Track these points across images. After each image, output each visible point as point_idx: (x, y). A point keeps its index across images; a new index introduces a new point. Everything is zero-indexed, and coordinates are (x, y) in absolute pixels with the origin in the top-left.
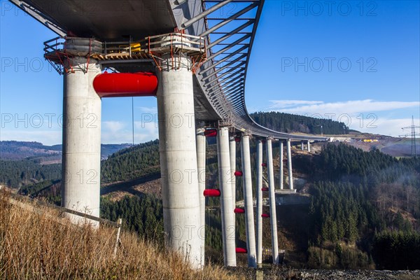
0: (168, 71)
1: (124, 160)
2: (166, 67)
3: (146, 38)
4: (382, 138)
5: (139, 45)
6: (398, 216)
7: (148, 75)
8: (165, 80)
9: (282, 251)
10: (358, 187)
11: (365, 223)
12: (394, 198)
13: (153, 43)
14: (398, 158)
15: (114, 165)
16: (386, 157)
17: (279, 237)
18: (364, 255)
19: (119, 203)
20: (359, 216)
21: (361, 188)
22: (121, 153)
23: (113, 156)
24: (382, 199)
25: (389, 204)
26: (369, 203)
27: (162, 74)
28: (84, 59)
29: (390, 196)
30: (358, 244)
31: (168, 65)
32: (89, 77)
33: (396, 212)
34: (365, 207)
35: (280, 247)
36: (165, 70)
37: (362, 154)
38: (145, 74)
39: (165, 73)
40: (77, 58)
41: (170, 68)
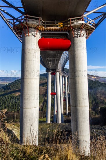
0: (77, 37)
1: (19, 82)
2: (76, 35)
3: (69, 19)
4: (97, 77)
5: (62, 24)
6: (104, 100)
7: (66, 40)
8: (76, 42)
9: (69, 111)
10: (92, 91)
11: (94, 102)
12: (102, 95)
13: (72, 22)
14: (103, 83)
15: (16, 84)
16: (100, 82)
17: (68, 107)
18: (94, 112)
19: (18, 96)
20: (92, 100)
21: (93, 92)
22: (18, 80)
23: (15, 81)
24: (99, 95)
25: (101, 97)
26: (95, 96)
27: (74, 39)
28: (34, 29)
29: (101, 94)
30: (92, 109)
31: (77, 34)
32: (36, 39)
33: (103, 99)
34: (94, 97)
35: (69, 110)
36: (76, 37)
37: (93, 81)
38: (64, 39)
39: (76, 38)
40: (31, 29)
41: (78, 36)
